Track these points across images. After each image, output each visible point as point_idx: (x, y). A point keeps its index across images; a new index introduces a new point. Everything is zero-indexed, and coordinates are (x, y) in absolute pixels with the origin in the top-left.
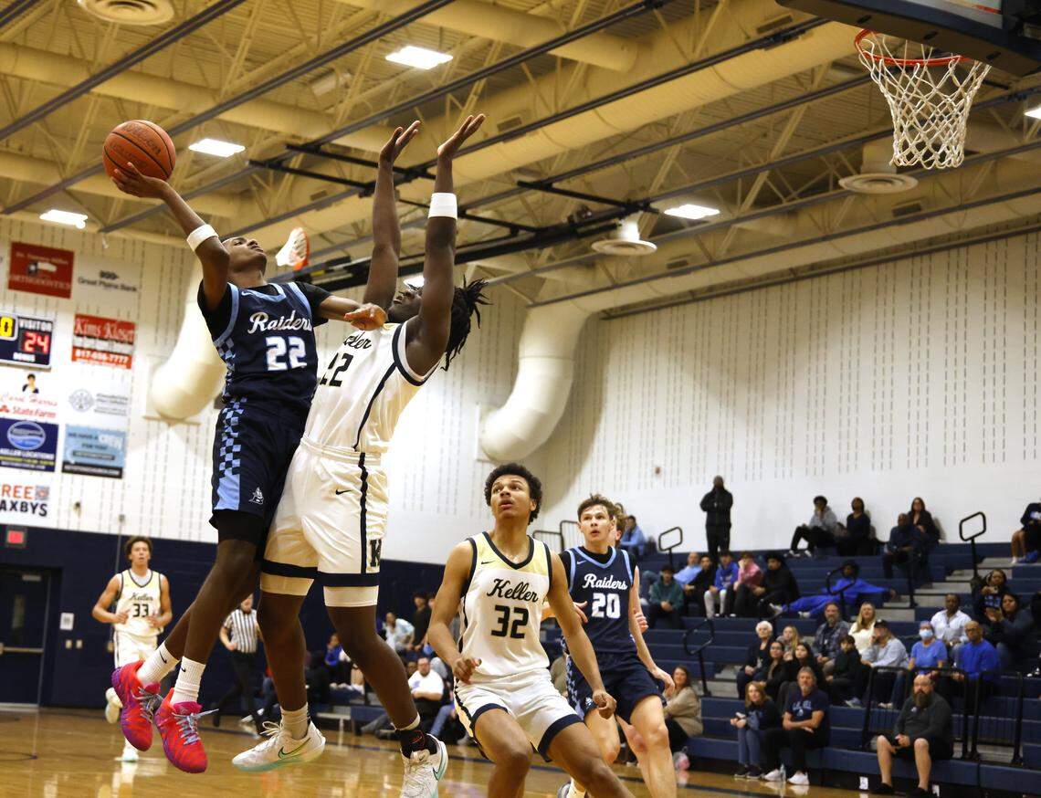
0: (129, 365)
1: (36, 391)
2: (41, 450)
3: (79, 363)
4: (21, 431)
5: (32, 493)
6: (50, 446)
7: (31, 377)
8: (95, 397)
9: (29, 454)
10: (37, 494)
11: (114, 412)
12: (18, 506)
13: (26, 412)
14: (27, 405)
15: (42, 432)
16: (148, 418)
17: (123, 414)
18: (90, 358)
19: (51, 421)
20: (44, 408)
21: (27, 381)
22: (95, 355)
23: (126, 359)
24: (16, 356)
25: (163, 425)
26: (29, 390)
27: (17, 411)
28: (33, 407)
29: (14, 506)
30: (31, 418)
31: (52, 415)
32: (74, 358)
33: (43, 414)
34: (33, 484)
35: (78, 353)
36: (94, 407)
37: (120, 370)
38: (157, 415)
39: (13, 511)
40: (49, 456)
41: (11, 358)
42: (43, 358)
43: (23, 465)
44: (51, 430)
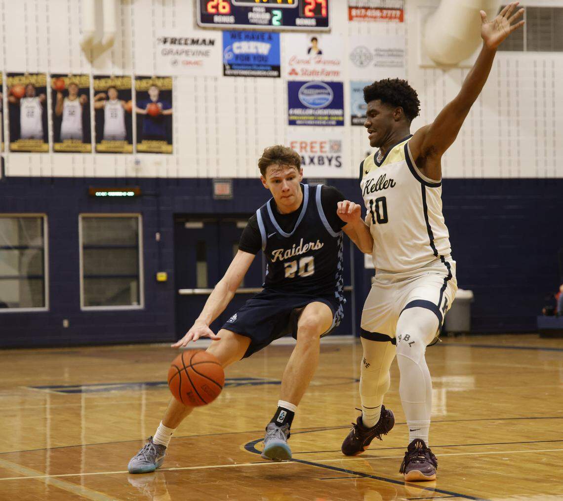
0: (401, 19)
1: (320, 53)
2: (331, 107)
3: (355, 24)
4: (311, 91)
5: (327, 147)
6: (338, 102)
7: (314, 39)
8: (373, 53)
9: (320, 112)
10: (332, 147)
11: (392, 65)
12: (316, 160)
13: (314, 73)
14: (312, 67)
15: (329, 90)
16: (423, 67)
17: (401, 65)
18: (365, 16)
19: (336, 79)
20: (329, 68)
21: (310, 44)
22: (369, 13)
23: (398, 13)
24: (299, 21)
25: (439, 72)
26: (314, 52)
27: (305, 73)
28: (319, 68)
29: (312, 160)
30: (318, 79)
31: (336, 73)
32: (351, 18)
33: (328, 74)
34: (319, 139)
35: (354, 12)
36: (373, 62)
37: (394, 24)
38: (432, 63)
39: (312, 166)
40: (338, 112)
41: (294, 24)
42: (323, 22)
43: (316, 122)
44: (337, 88)
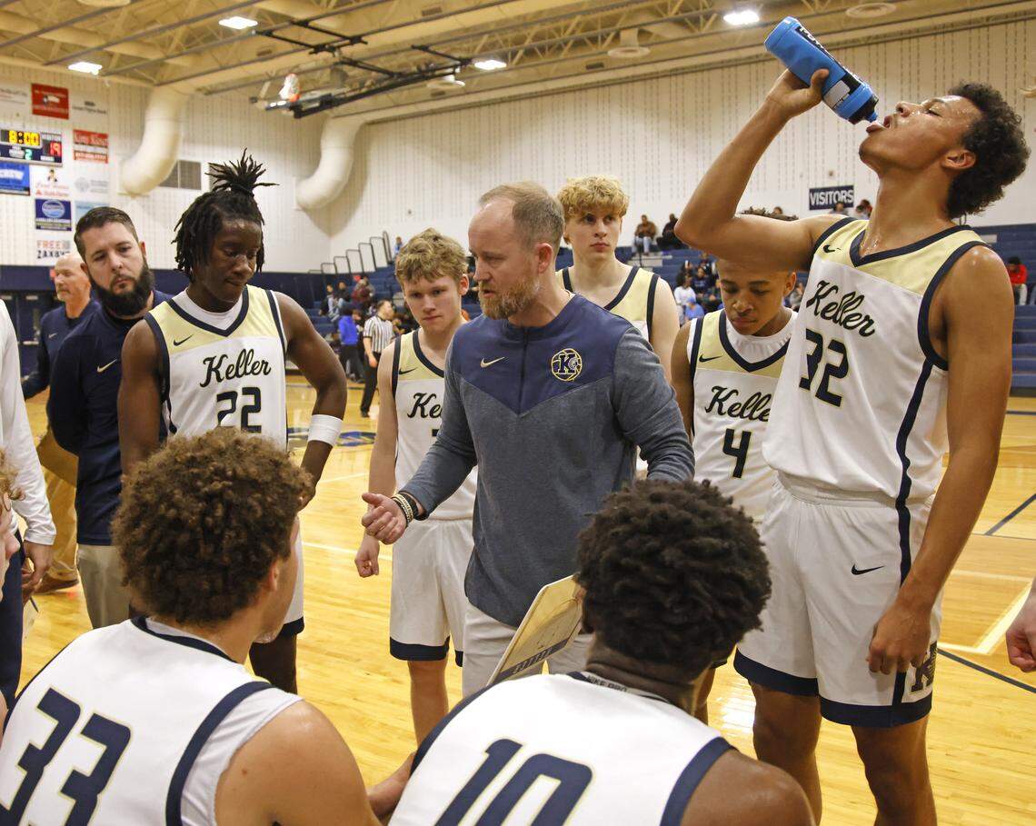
0: (106, 161)
1: (56, 180)
2: (63, 217)
3: (78, 162)
4: (49, 206)
5: (61, 246)
6: (67, 215)
7: (52, 171)
8: (89, 182)
9: (56, 221)
10: (64, 245)
11: (102, 192)
13: (53, 194)
14: (51, 190)
15: (62, 206)
16: (121, 194)
17: (106, 192)
18: (84, 158)
19: (66, 199)
20: (62, 191)
21: (50, 174)
22: (87, 156)
23: (104, 157)
24: (42, 158)
25: (129, 198)
26: (52, 180)
27: (46, 193)
28: (55, 190)
29: (51, 254)
30: (54, 198)
31: (66, 195)
32: (75, 158)
33: (61, 195)
34: (56, 240)
35: (77, 155)
36: (89, 189)
37: (102, 165)
38: (125, 192)
39: (51, 258)
40: (68, 221)
41: (40, 160)
42: (58, 159)
43: (54, 228)
44: (67, 205)
